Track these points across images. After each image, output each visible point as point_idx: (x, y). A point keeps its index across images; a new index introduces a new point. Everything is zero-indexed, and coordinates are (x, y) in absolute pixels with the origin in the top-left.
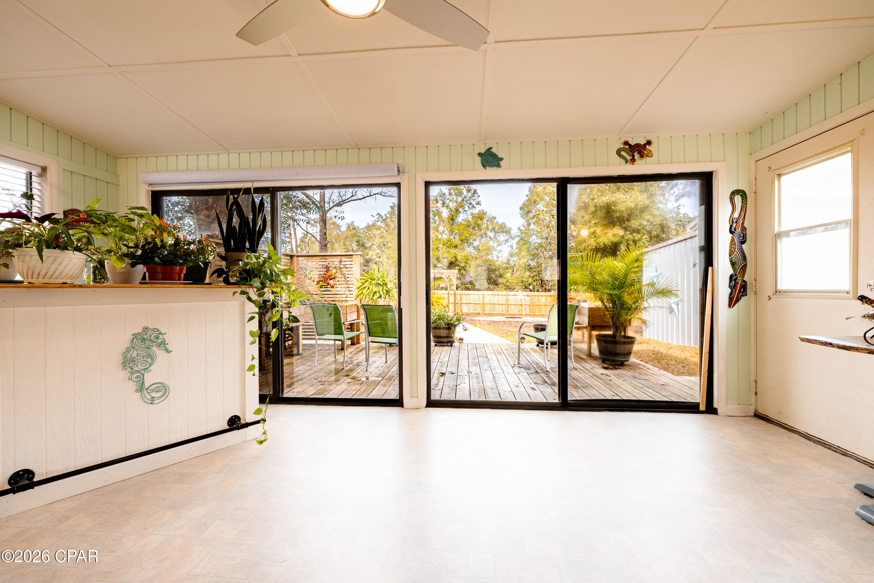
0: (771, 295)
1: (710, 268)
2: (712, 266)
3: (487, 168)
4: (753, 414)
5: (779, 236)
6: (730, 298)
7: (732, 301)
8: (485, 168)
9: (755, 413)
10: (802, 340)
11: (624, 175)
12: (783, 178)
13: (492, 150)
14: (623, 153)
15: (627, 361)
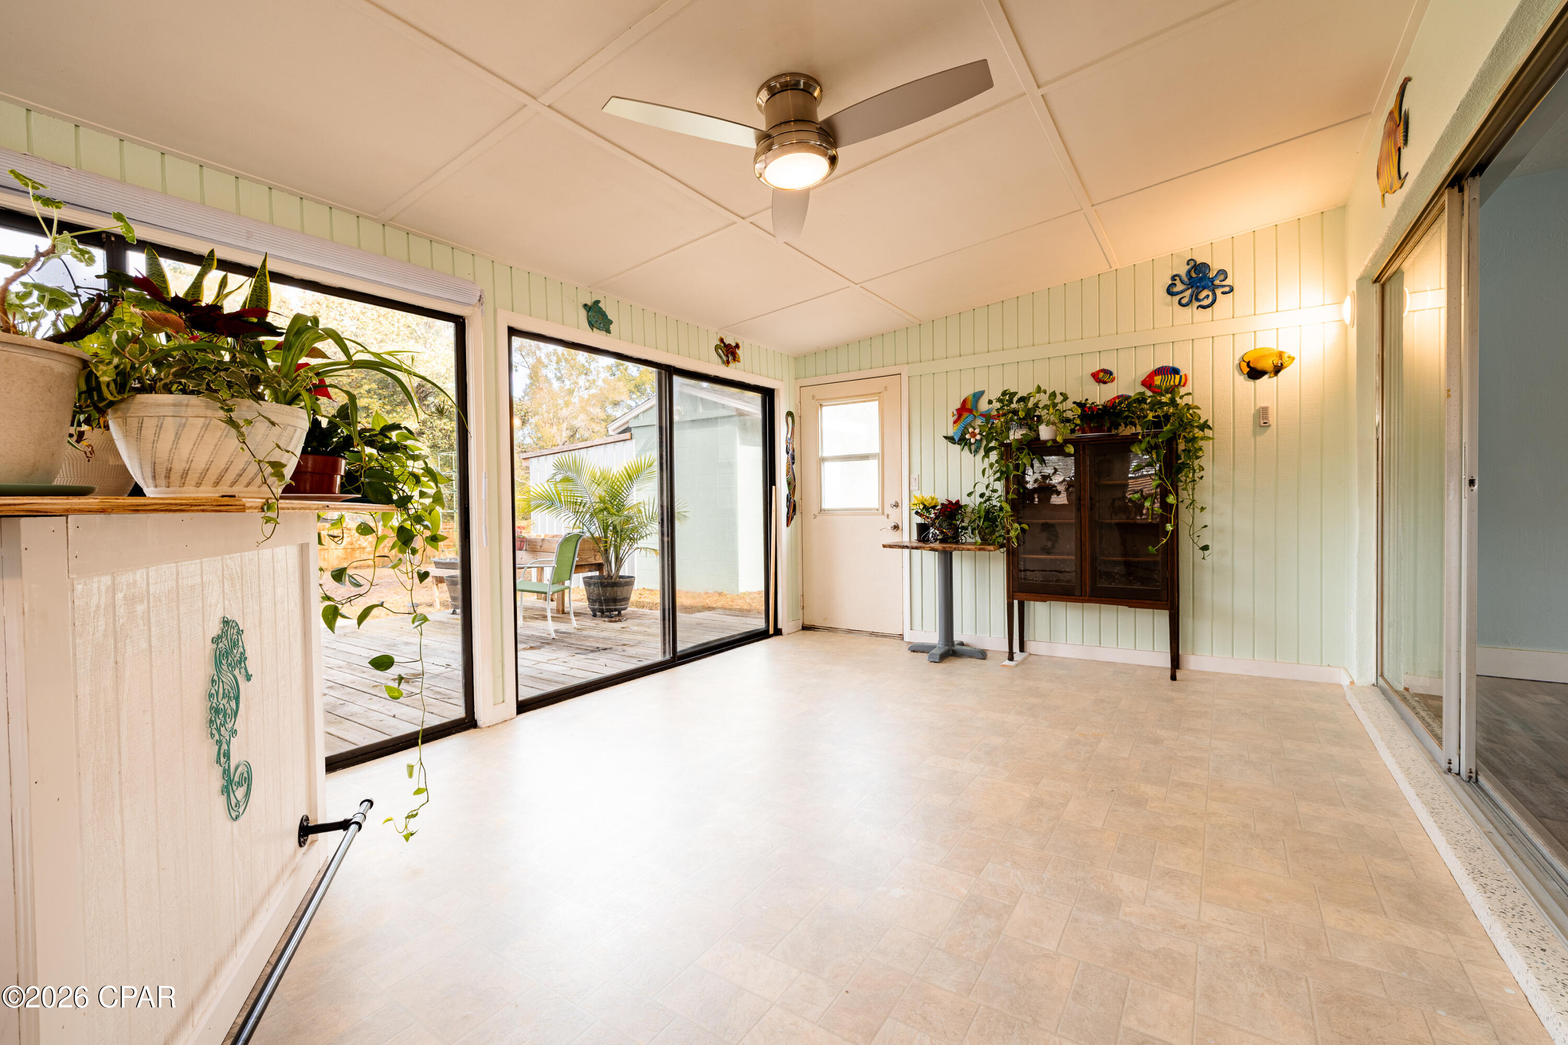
0: (816, 514)
1: (774, 487)
2: (775, 485)
3: (594, 329)
4: (801, 628)
5: (823, 460)
6: (787, 517)
7: (789, 520)
8: (592, 330)
9: (803, 627)
10: (884, 546)
11: (718, 377)
12: (824, 408)
13: (600, 305)
14: (720, 351)
15: (625, 609)
